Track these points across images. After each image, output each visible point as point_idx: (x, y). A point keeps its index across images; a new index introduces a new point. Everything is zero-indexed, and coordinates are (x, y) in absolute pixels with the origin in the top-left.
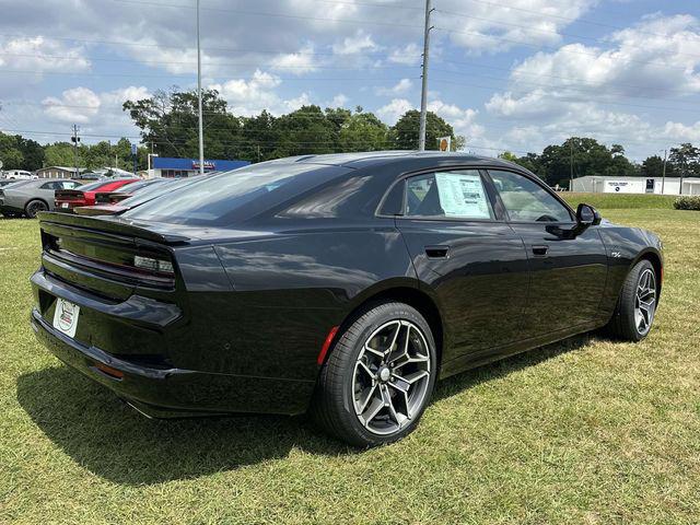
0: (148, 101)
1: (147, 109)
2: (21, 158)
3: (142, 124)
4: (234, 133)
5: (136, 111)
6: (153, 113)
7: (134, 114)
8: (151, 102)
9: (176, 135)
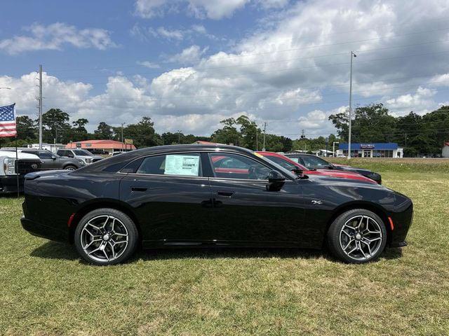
0: (342, 114)
1: (341, 118)
2: (282, 147)
3: (338, 126)
4: (392, 127)
5: (335, 119)
6: (344, 120)
7: (334, 122)
8: (344, 114)
9: (357, 131)
